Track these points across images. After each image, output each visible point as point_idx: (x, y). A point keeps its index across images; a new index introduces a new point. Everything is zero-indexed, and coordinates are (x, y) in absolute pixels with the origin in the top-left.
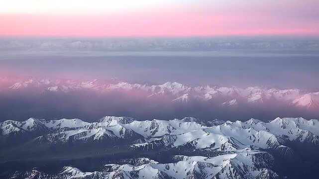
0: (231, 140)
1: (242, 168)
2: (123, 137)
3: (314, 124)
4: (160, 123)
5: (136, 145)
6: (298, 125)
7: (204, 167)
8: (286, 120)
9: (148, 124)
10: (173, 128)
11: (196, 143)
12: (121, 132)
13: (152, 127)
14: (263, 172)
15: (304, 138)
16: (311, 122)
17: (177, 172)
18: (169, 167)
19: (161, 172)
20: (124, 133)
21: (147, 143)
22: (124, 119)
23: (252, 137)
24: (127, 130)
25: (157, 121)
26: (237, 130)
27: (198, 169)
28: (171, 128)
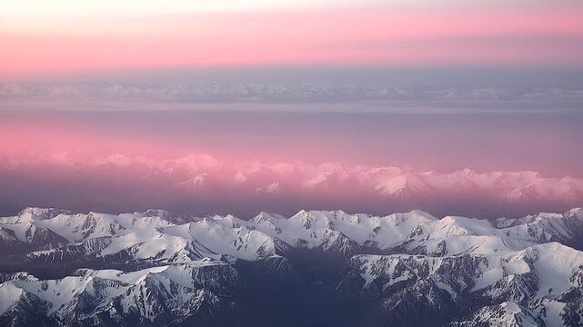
0: (190, 246)
1: (168, 289)
2: (30, 241)
3: (359, 221)
4: (99, 218)
5: (35, 253)
6: (331, 223)
7: (104, 286)
8: (313, 214)
9: (80, 219)
10: (121, 227)
11: (137, 251)
12: (28, 232)
13: (86, 225)
14: (196, 295)
15: (330, 244)
16: (355, 218)
17: (59, 294)
18: (47, 286)
19: (28, 294)
20: (33, 234)
21: (53, 251)
22: (50, 211)
23: (238, 241)
24: (37, 229)
25: (95, 215)
26: (217, 231)
27: (91, 290)
28: (117, 226)
